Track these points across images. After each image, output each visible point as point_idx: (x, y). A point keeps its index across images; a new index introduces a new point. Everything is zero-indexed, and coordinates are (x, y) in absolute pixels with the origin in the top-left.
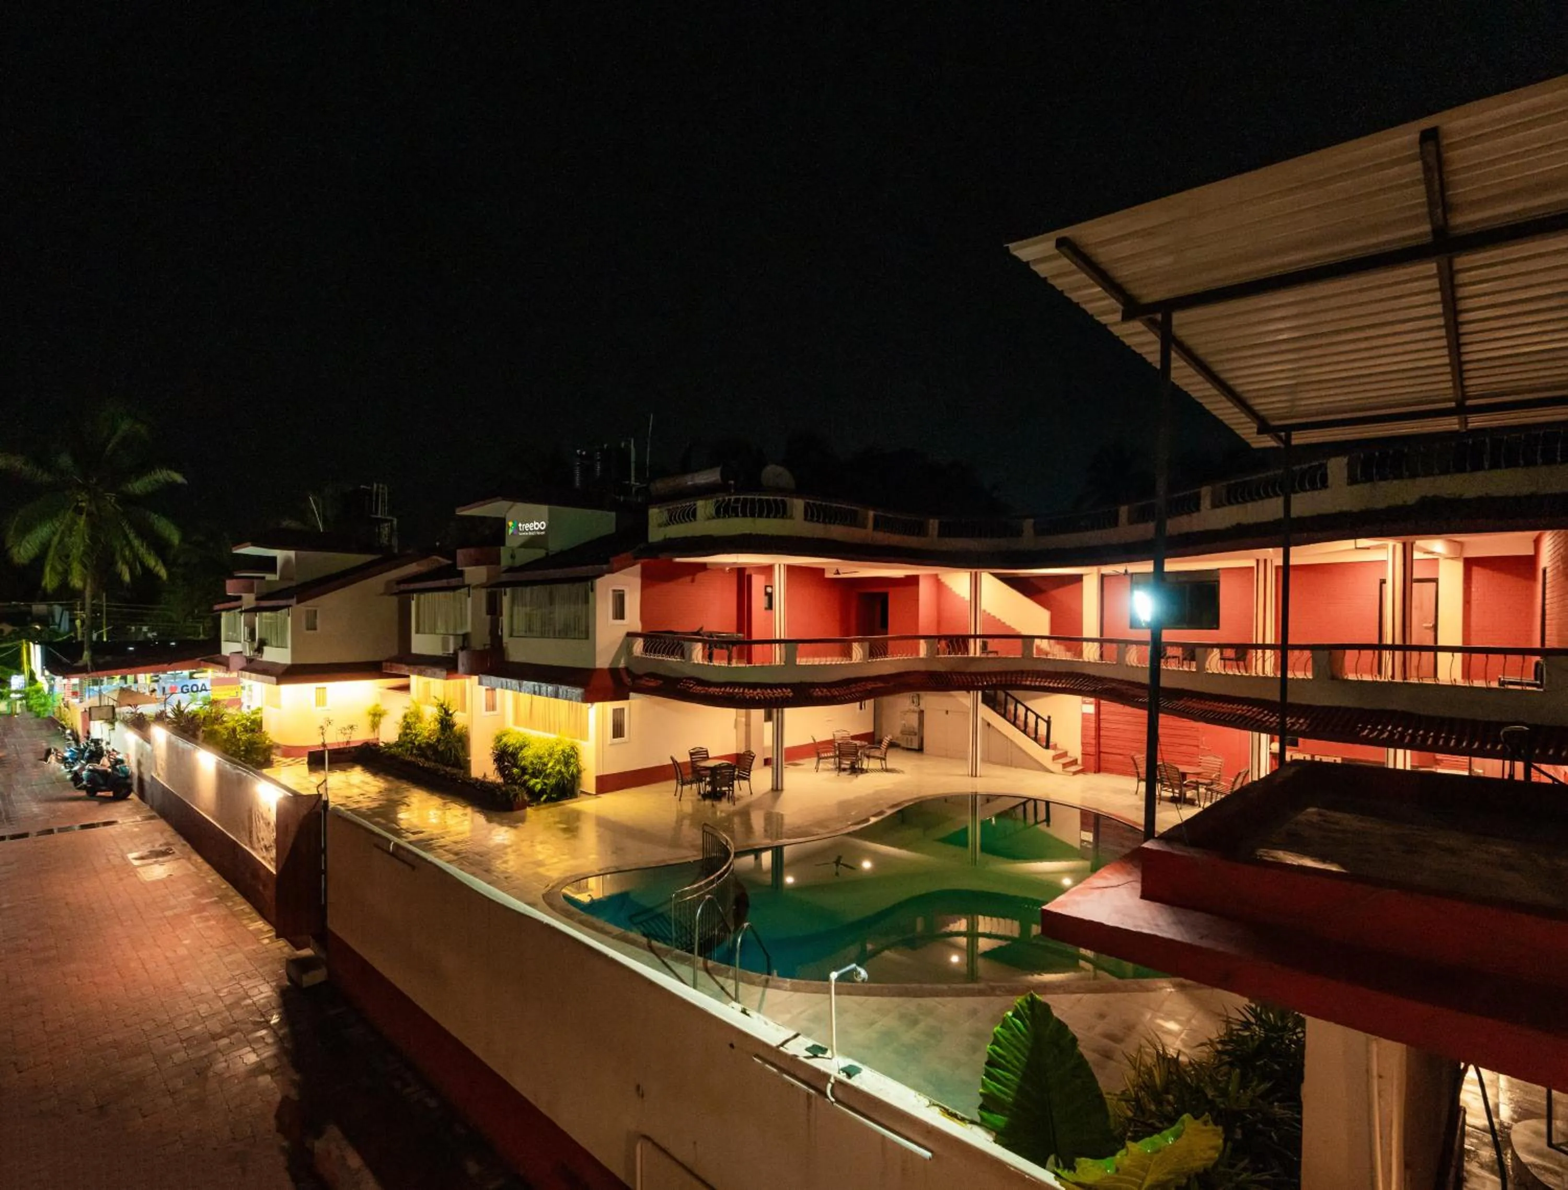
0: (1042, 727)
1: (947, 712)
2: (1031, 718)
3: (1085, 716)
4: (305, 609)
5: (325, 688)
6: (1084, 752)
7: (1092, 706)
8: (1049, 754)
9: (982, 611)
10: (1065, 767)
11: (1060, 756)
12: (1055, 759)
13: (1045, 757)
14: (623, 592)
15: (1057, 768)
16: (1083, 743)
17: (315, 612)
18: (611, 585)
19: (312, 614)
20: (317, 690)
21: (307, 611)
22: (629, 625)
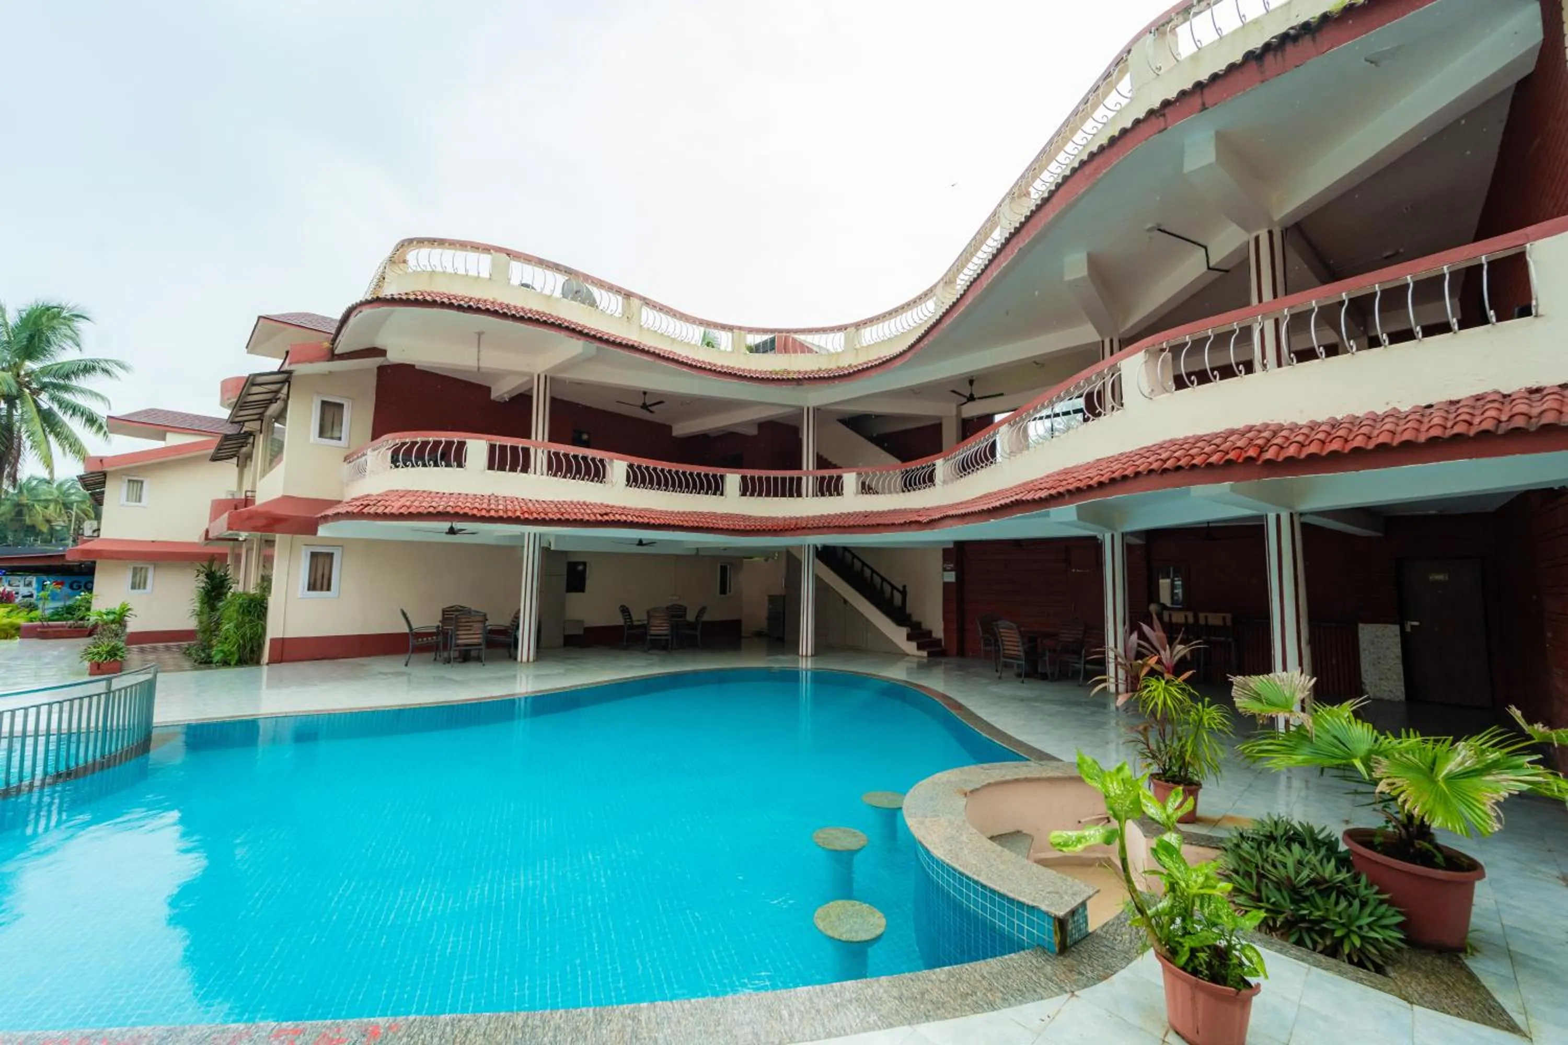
0: (897, 599)
2: (887, 589)
3: (946, 586)
4: (126, 479)
5: (147, 569)
6: (946, 630)
7: (953, 573)
8: (903, 631)
9: (818, 454)
10: (919, 648)
11: (918, 634)
12: (910, 638)
13: (898, 635)
14: (341, 406)
15: (911, 647)
16: (944, 619)
17: (142, 482)
18: (319, 393)
19: (136, 485)
20: (135, 569)
21: (129, 481)
22: (349, 448)
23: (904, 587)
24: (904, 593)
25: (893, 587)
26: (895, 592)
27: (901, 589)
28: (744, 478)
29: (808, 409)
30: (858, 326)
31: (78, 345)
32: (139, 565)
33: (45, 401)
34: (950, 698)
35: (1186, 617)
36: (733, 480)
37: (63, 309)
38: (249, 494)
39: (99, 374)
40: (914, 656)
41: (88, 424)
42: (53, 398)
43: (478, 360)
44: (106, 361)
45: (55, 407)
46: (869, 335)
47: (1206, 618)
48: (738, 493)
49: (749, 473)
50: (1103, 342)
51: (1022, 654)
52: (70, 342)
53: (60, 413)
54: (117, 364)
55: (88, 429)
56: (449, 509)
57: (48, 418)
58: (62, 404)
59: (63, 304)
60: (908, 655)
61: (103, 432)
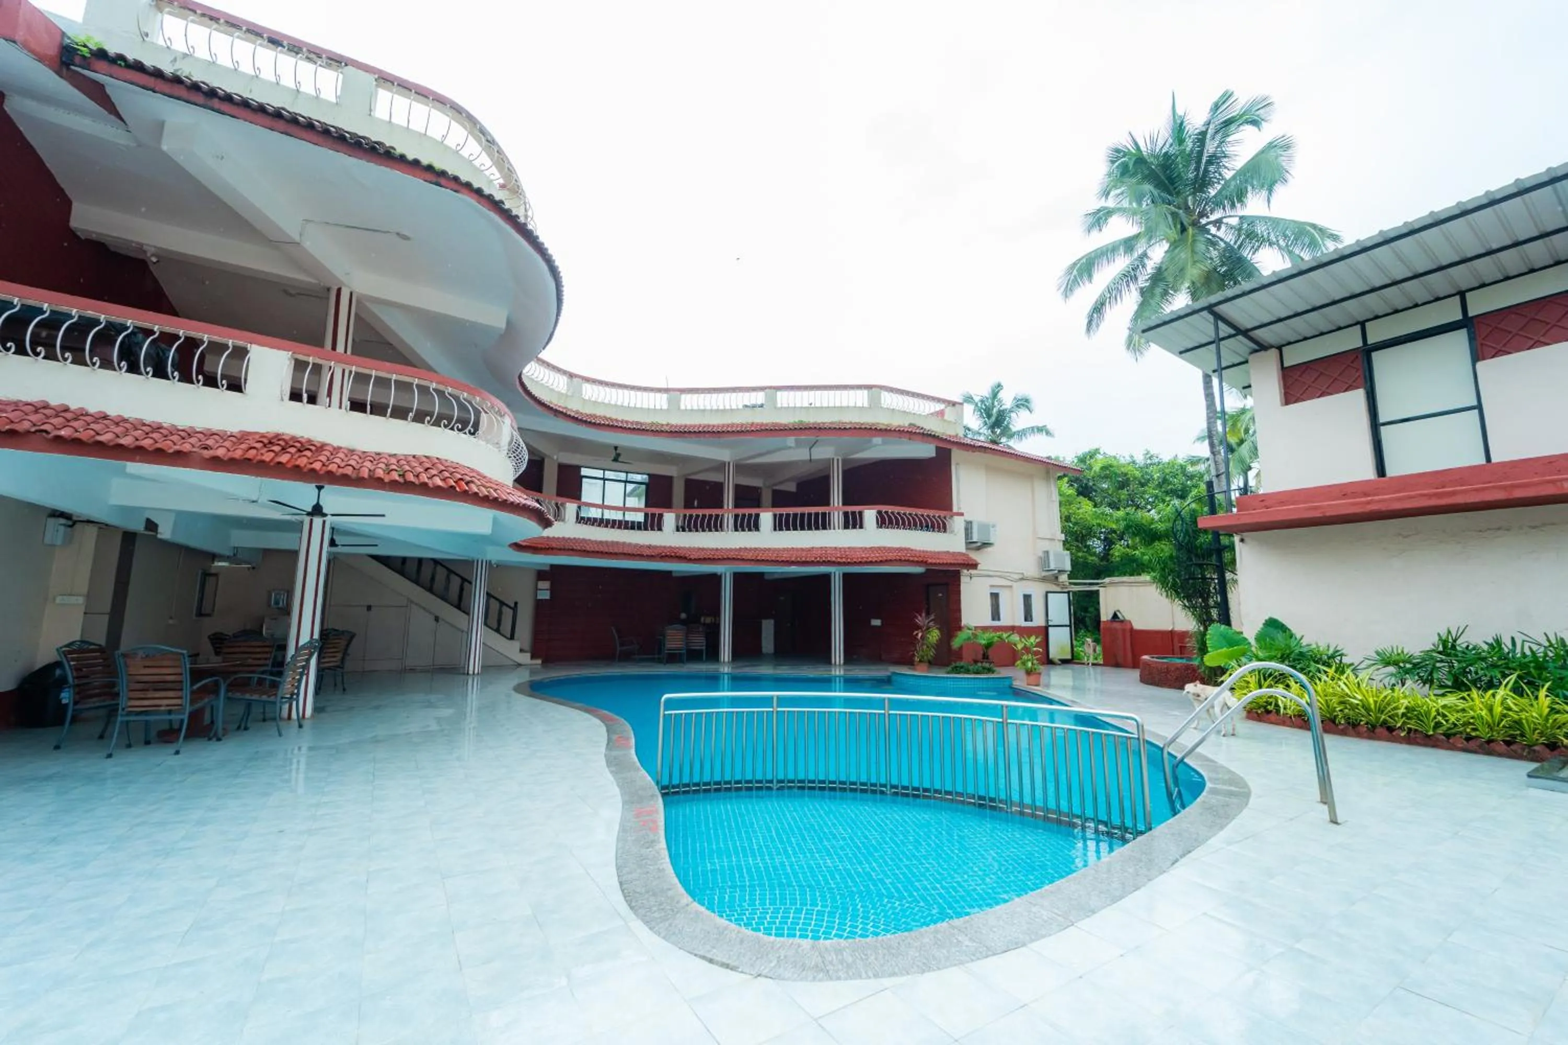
0: (507, 616)
2: (494, 607)
3: (539, 602)
7: (548, 592)
8: (516, 644)
10: (532, 657)
15: (524, 658)
23: (516, 603)
24: (515, 609)
25: (502, 603)
26: (504, 608)
27: (512, 605)
60: (521, 665)
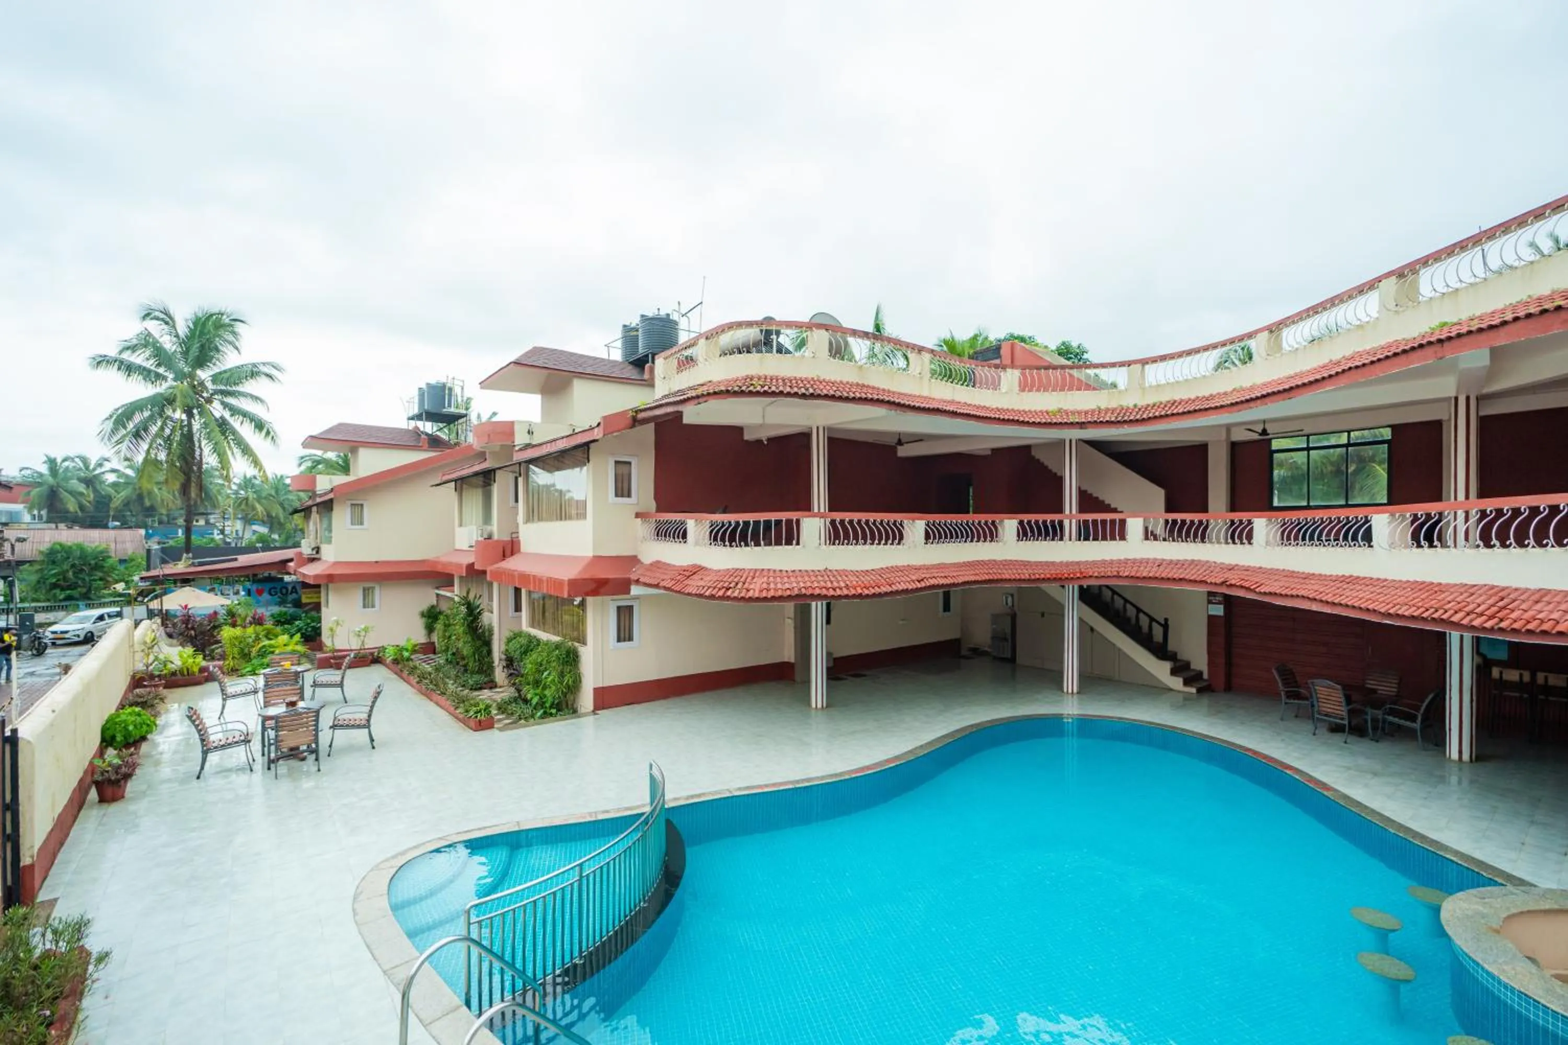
0: (1158, 632)
1: (1043, 615)
2: (1144, 621)
3: (1211, 618)
4: (349, 503)
5: (373, 588)
6: (1211, 663)
7: (1222, 607)
8: (1167, 666)
9: (1079, 488)
10: (1187, 683)
11: (1180, 668)
12: (1174, 672)
13: (1161, 670)
14: (629, 463)
15: (1177, 683)
16: (1209, 653)
17: (362, 505)
18: (613, 454)
19: (358, 508)
20: (364, 590)
21: (352, 505)
22: (638, 504)
23: (1166, 620)
24: (1165, 626)
25: (1152, 619)
26: (1154, 624)
27: (1163, 622)
28: (1021, 523)
29: (1071, 441)
30: (1144, 362)
31: (237, 348)
32: (367, 585)
33: (217, 409)
34: (1307, 774)
35: (1521, 675)
36: (1009, 526)
37: (222, 314)
38: (514, 536)
39: (263, 380)
40: (1179, 692)
41: (257, 430)
42: (225, 405)
43: (764, 417)
44: (264, 364)
45: (227, 414)
46: (1156, 374)
47: (1546, 678)
48: (1016, 538)
49: (1026, 517)
50: (1456, 399)
51: (1344, 713)
52: (230, 347)
53: (231, 420)
54: (273, 366)
55: (257, 434)
56: (804, 591)
57: (223, 425)
58: (234, 411)
59: (223, 310)
60: (1171, 690)
61: (270, 437)
